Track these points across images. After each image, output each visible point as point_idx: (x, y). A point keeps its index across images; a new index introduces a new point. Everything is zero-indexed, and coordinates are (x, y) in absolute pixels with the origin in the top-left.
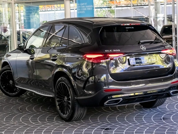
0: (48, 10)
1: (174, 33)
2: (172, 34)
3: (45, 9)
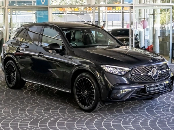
1: (130, 36)
2: (129, 36)
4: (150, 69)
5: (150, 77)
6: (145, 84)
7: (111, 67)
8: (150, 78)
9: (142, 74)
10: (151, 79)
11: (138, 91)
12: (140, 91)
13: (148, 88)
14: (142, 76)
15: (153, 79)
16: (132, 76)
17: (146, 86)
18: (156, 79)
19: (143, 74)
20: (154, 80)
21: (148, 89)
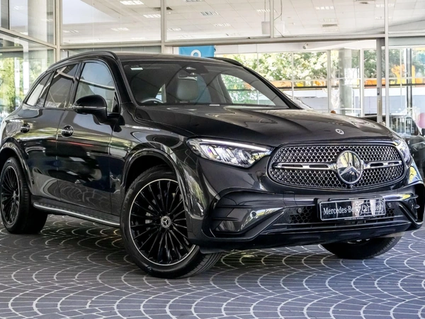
4: (333, 154)
5: (333, 175)
6: (317, 196)
7: (218, 145)
8: (335, 179)
9: (306, 167)
10: (337, 182)
11: (295, 213)
12: (302, 214)
13: (325, 206)
14: (308, 171)
15: (342, 182)
16: (273, 168)
17: (319, 201)
18: (356, 185)
19: (311, 166)
20: (348, 185)
21: (327, 211)
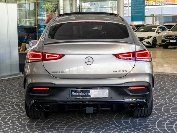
0: (158, 4)
3: (155, 4)
